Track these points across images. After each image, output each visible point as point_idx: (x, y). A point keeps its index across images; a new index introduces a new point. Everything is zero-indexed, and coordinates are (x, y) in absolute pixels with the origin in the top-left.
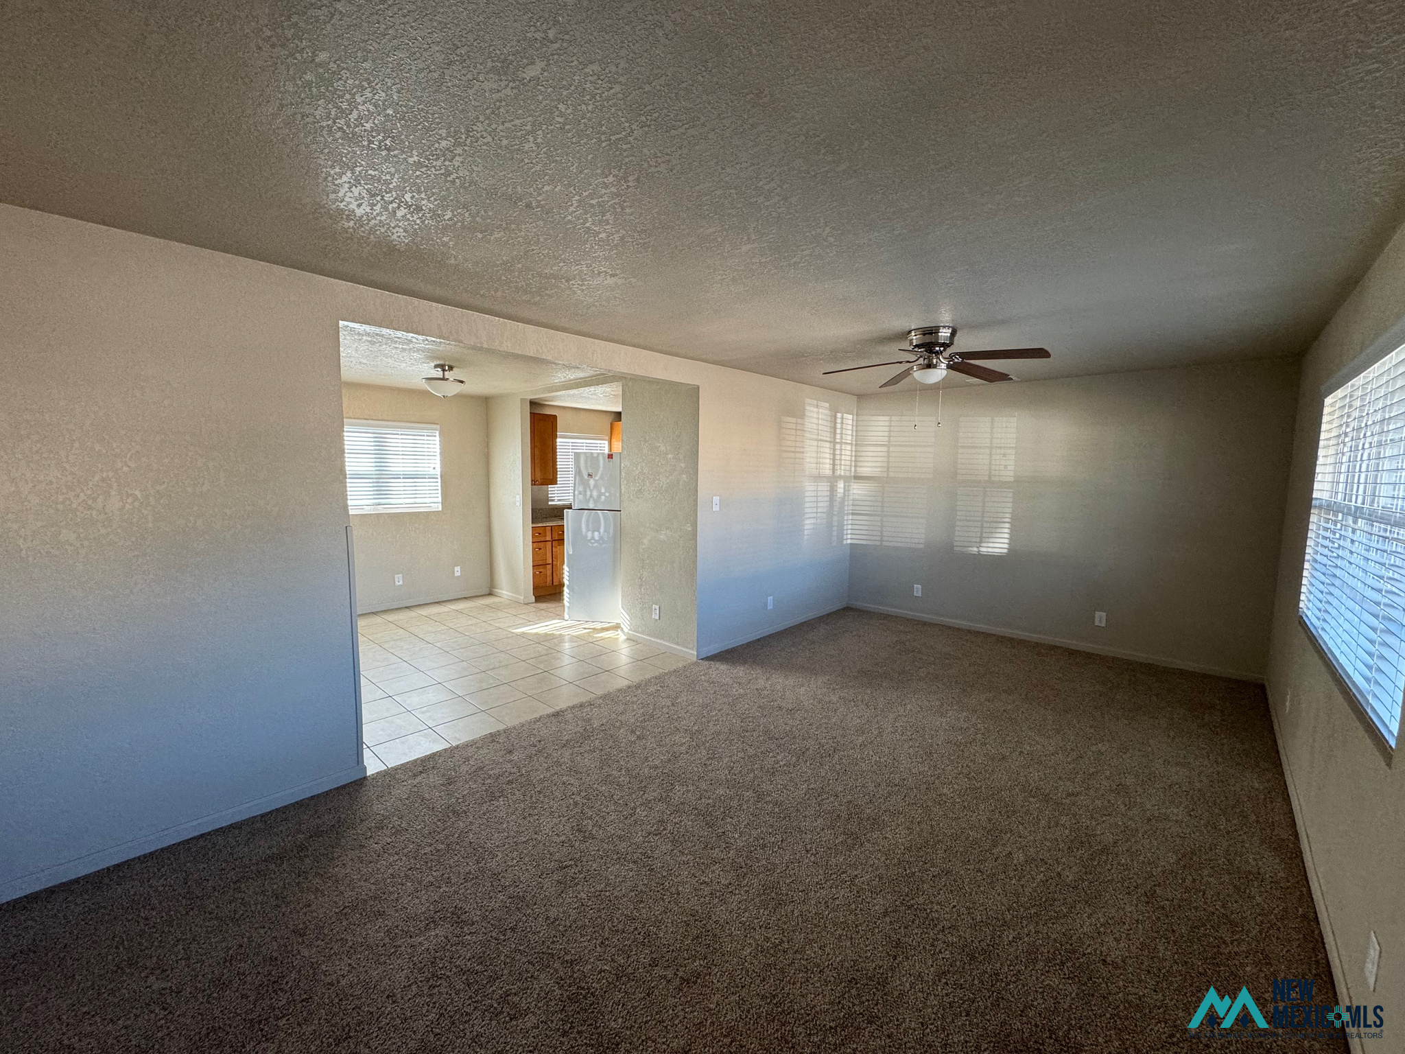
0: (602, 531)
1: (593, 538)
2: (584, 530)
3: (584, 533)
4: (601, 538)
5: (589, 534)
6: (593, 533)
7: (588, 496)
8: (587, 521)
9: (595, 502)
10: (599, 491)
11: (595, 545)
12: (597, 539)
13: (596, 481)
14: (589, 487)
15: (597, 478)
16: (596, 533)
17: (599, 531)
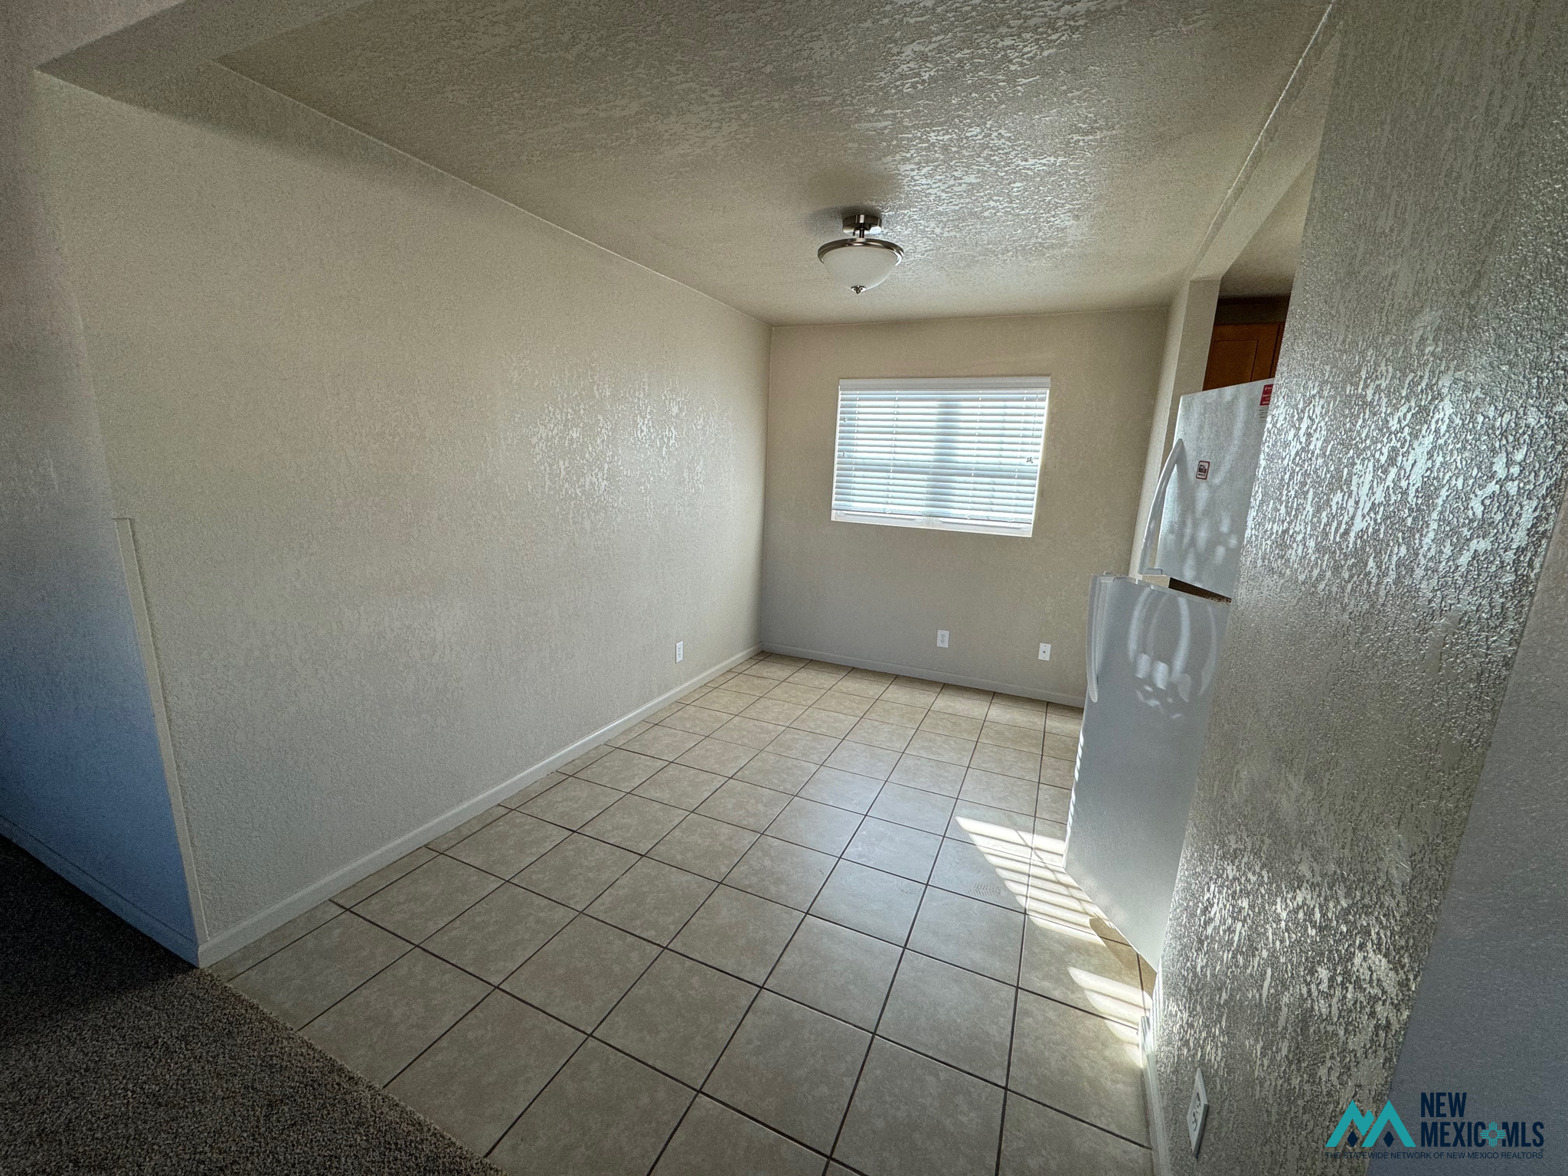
0: (1179, 663)
1: (1150, 680)
2: (1133, 645)
3: (1131, 654)
4: (1172, 686)
5: (1144, 661)
6: (1152, 664)
7: (1186, 540)
8: (1146, 621)
9: (1202, 561)
10: (1215, 527)
11: (1153, 703)
12: (1161, 685)
13: (1213, 490)
14: (1194, 512)
15: (1217, 481)
16: (1162, 668)
17: (1169, 661)
